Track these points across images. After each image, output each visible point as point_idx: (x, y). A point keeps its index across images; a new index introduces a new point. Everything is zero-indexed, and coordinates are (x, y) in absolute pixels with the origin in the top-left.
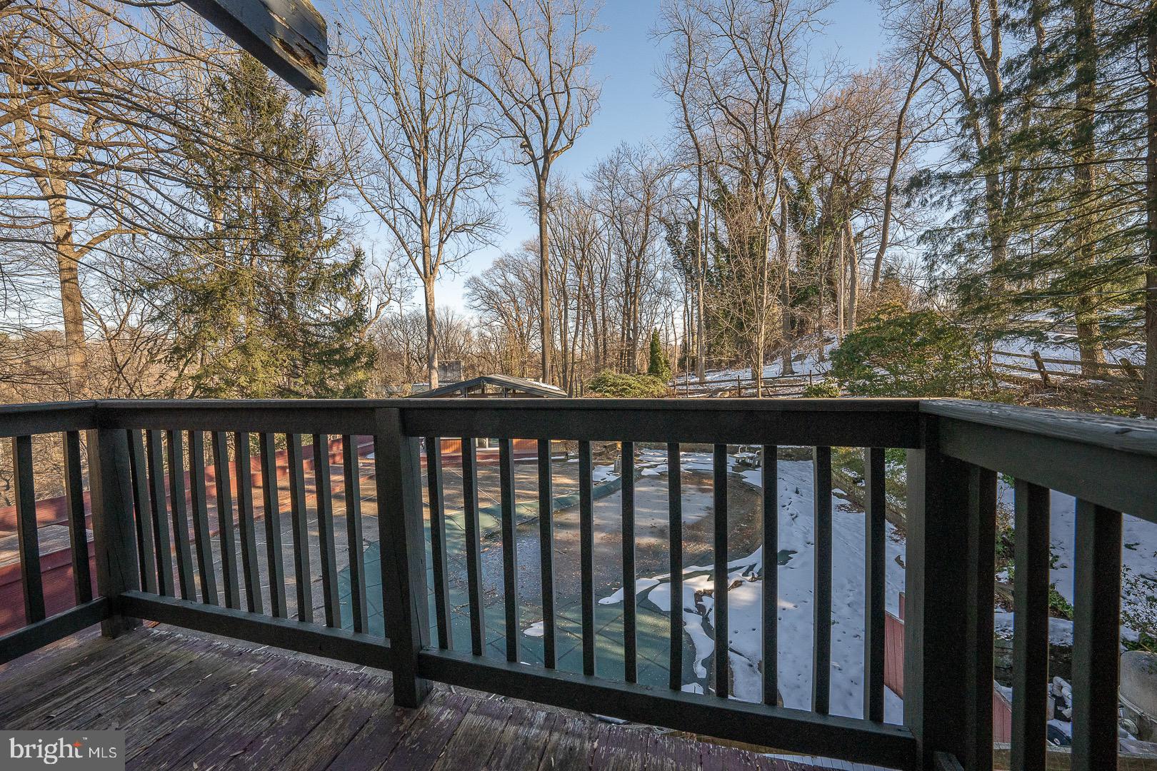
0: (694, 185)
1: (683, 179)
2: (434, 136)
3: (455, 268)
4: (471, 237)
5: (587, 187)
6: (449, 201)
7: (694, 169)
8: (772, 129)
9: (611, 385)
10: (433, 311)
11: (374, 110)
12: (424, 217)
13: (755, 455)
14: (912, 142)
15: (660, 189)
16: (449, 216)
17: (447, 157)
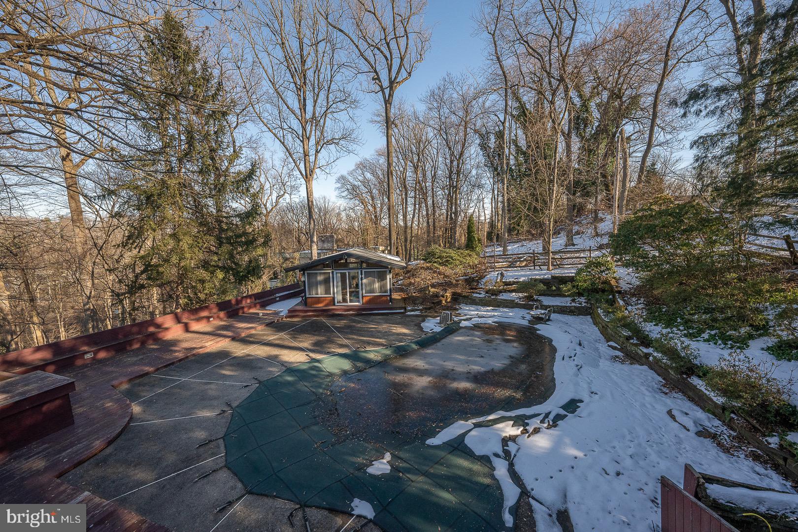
0: (501, 104)
1: (494, 100)
2: (310, 74)
3: (327, 171)
4: (338, 148)
5: (421, 108)
6: (322, 121)
7: (502, 92)
8: (564, 57)
9: (438, 258)
10: (312, 202)
11: (267, 57)
12: (304, 134)
13: (547, 312)
14: (677, 63)
15: (476, 109)
16: (322, 133)
17: (320, 89)
